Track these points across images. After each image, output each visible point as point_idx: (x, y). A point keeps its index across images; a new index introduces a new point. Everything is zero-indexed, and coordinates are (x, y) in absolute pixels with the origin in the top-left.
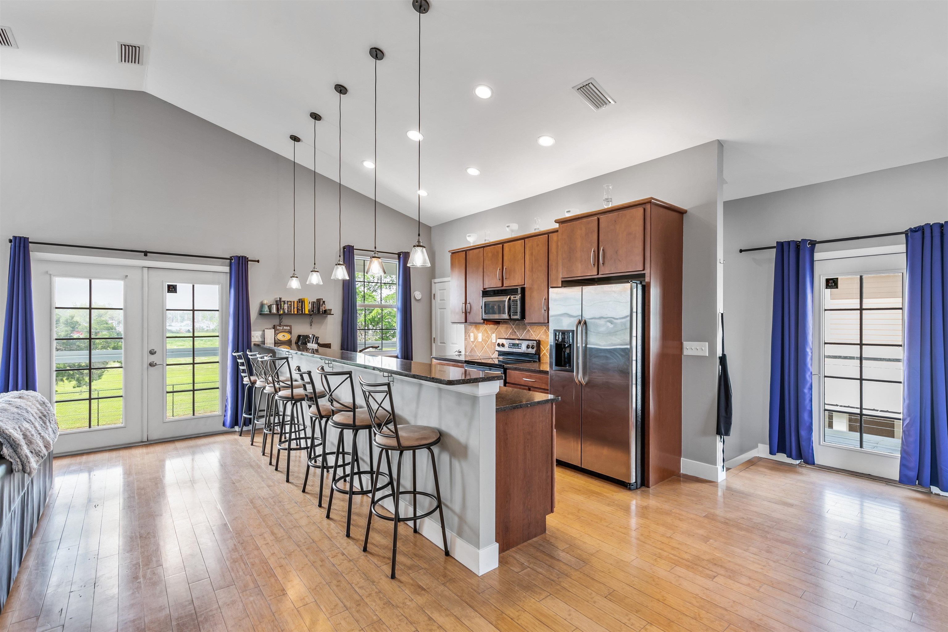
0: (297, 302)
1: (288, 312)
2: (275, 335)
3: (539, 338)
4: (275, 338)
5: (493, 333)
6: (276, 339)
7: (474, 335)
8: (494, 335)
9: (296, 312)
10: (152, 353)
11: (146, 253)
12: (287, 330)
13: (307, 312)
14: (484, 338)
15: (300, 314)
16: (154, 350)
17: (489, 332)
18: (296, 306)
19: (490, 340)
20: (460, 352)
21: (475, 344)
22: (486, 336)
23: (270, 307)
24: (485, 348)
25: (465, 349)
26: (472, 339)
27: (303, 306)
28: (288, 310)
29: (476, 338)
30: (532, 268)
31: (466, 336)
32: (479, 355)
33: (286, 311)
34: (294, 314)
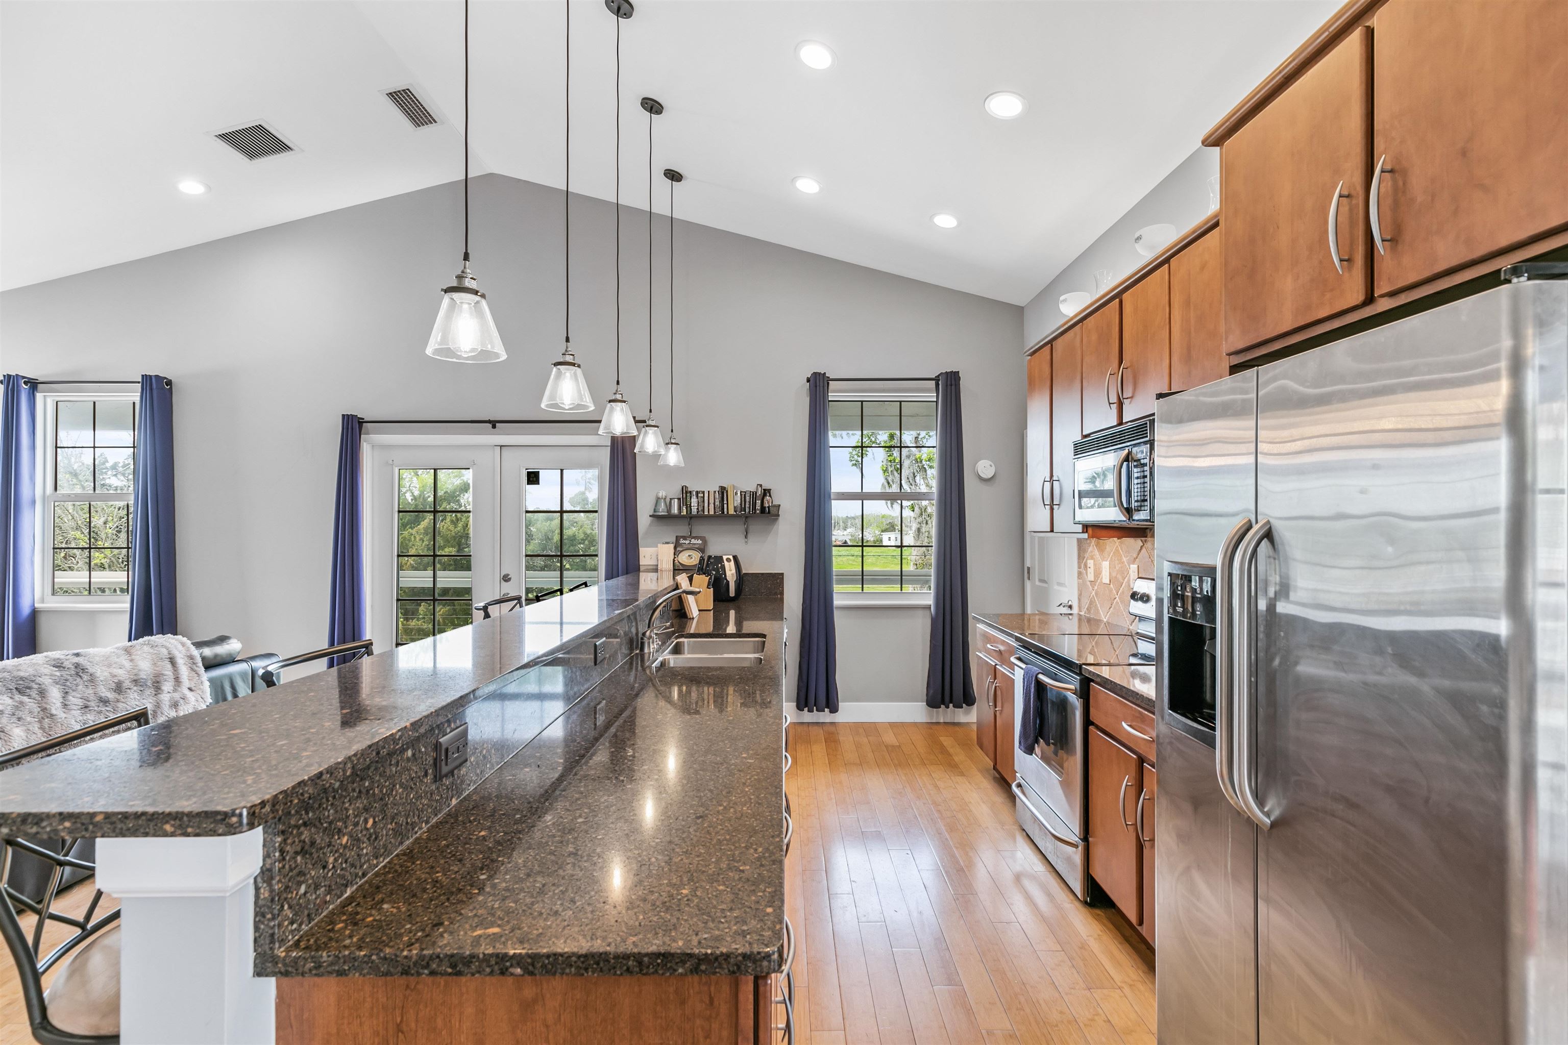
0: (715, 492)
1: (698, 512)
2: (675, 554)
4: (674, 561)
5: (1133, 563)
6: (676, 561)
7: (1095, 565)
8: (1134, 567)
9: (712, 512)
10: (506, 578)
11: (494, 424)
12: (697, 546)
13: (732, 512)
14: (1114, 574)
15: (718, 516)
16: (508, 575)
17: (1124, 559)
18: (712, 501)
19: (1126, 580)
20: (1070, 607)
21: (1096, 588)
22: (1117, 568)
23: (668, 504)
24: (1117, 603)
25: (1079, 600)
26: (1091, 577)
27: (725, 499)
28: (698, 509)
29: (1098, 574)
30: (1189, 349)
31: (1079, 567)
32: (1105, 620)
33: (694, 511)
34: (709, 516)
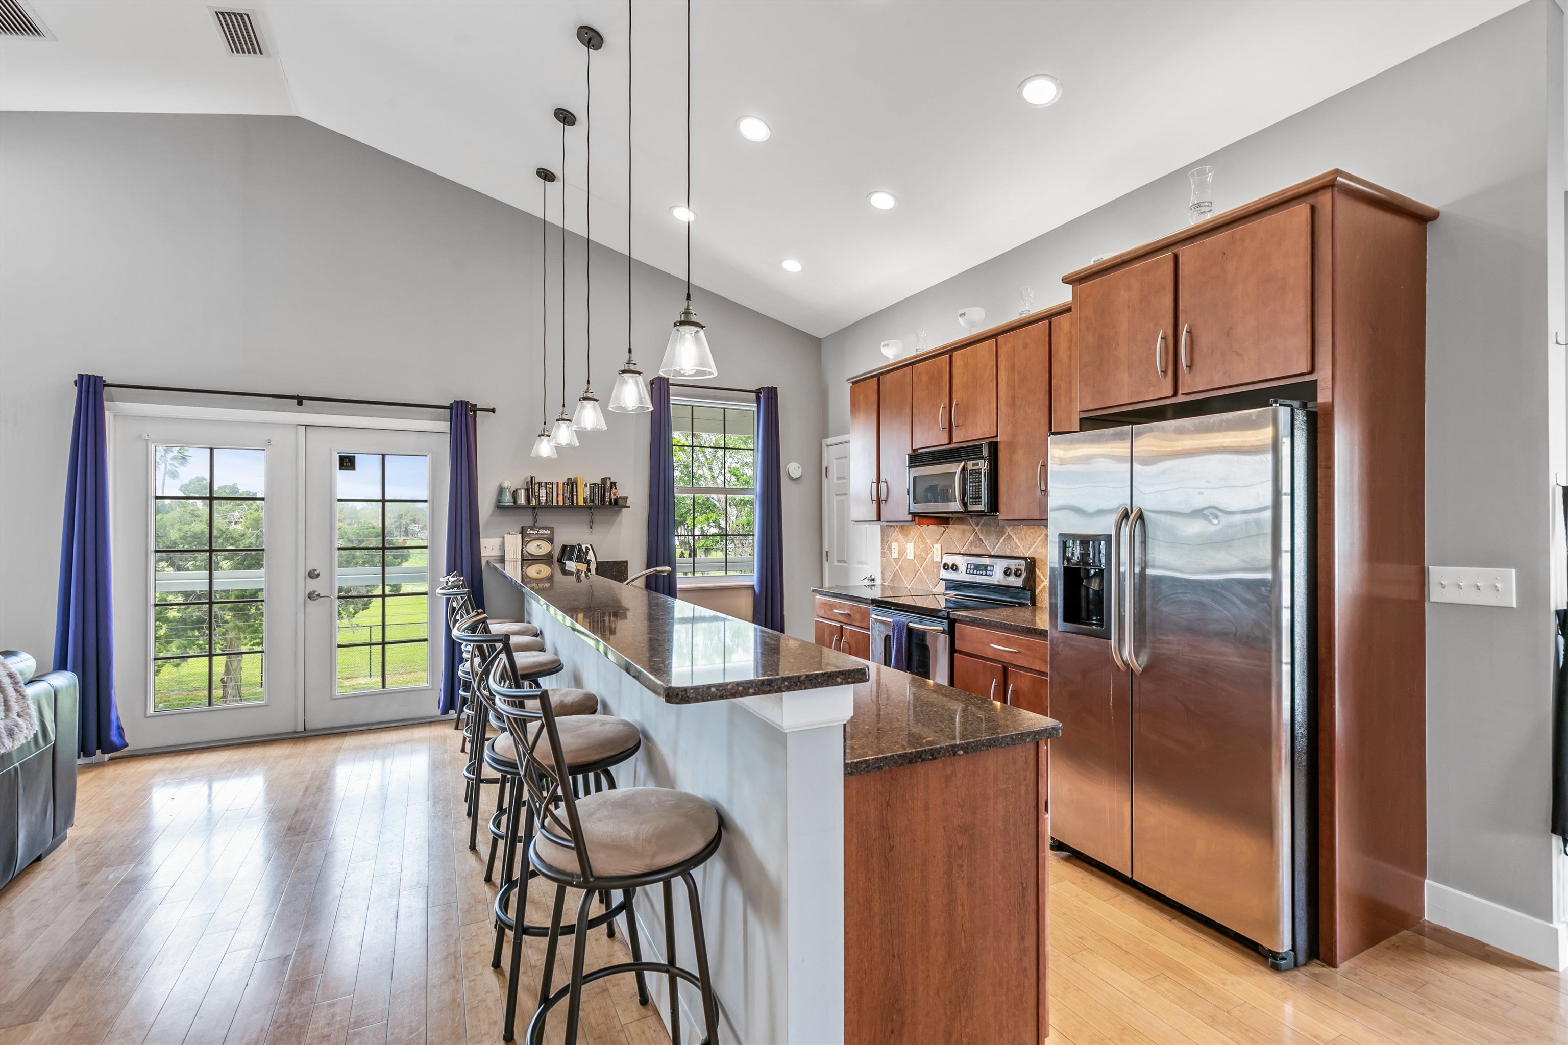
0: (564, 483)
1: (546, 503)
2: (522, 545)
3: (1033, 553)
4: (522, 551)
5: (936, 543)
6: (525, 552)
7: (899, 546)
8: (937, 547)
9: (561, 503)
10: (313, 575)
11: (300, 400)
12: (545, 536)
13: (581, 503)
14: (918, 553)
15: (568, 507)
16: (315, 570)
17: (928, 541)
18: (561, 492)
19: (930, 556)
20: (873, 580)
21: (900, 563)
22: (921, 548)
23: (515, 495)
24: (921, 573)
25: (883, 574)
26: (895, 555)
27: (575, 491)
28: (546, 500)
29: (902, 552)
30: (1014, 398)
31: (883, 548)
32: (909, 587)
33: (543, 500)
34: (558, 507)
